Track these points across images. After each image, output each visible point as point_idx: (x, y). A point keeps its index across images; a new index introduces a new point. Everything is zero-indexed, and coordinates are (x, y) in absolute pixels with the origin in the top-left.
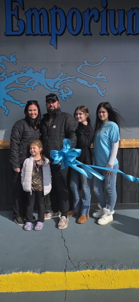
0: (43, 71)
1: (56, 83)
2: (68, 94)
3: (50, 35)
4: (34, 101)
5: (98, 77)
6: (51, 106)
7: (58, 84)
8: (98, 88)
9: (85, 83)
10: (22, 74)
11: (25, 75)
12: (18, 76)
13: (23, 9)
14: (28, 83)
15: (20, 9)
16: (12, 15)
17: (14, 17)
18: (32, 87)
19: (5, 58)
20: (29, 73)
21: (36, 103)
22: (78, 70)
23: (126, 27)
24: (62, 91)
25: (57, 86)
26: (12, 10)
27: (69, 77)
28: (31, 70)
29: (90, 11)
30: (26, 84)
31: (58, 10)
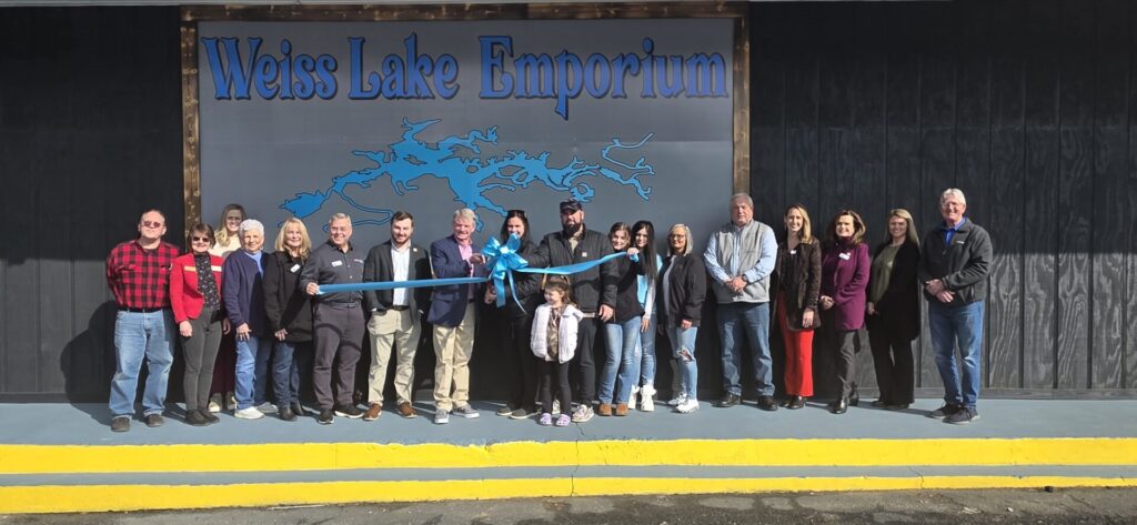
0: (544, 157)
1: (564, 177)
2: (586, 195)
3: (556, 97)
4: (519, 212)
5: (638, 167)
6: (569, 220)
7: (569, 178)
8: (637, 184)
9: (616, 176)
10: (507, 162)
11: (513, 162)
12: (501, 164)
13: (512, 56)
14: (517, 176)
15: (506, 56)
16: (493, 65)
17: (495, 68)
18: (524, 183)
19: (478, 135)
20: (520, 160)
21: (521, 214)
22: (604, 155)
23: (686, 84)
24: (575, 190)
25: (567, 182)
26: (492, 57)
27: (587, 167)
28: (523, 155)
29: (624, 58)
30: (514, 178)
31: (569, 57)
